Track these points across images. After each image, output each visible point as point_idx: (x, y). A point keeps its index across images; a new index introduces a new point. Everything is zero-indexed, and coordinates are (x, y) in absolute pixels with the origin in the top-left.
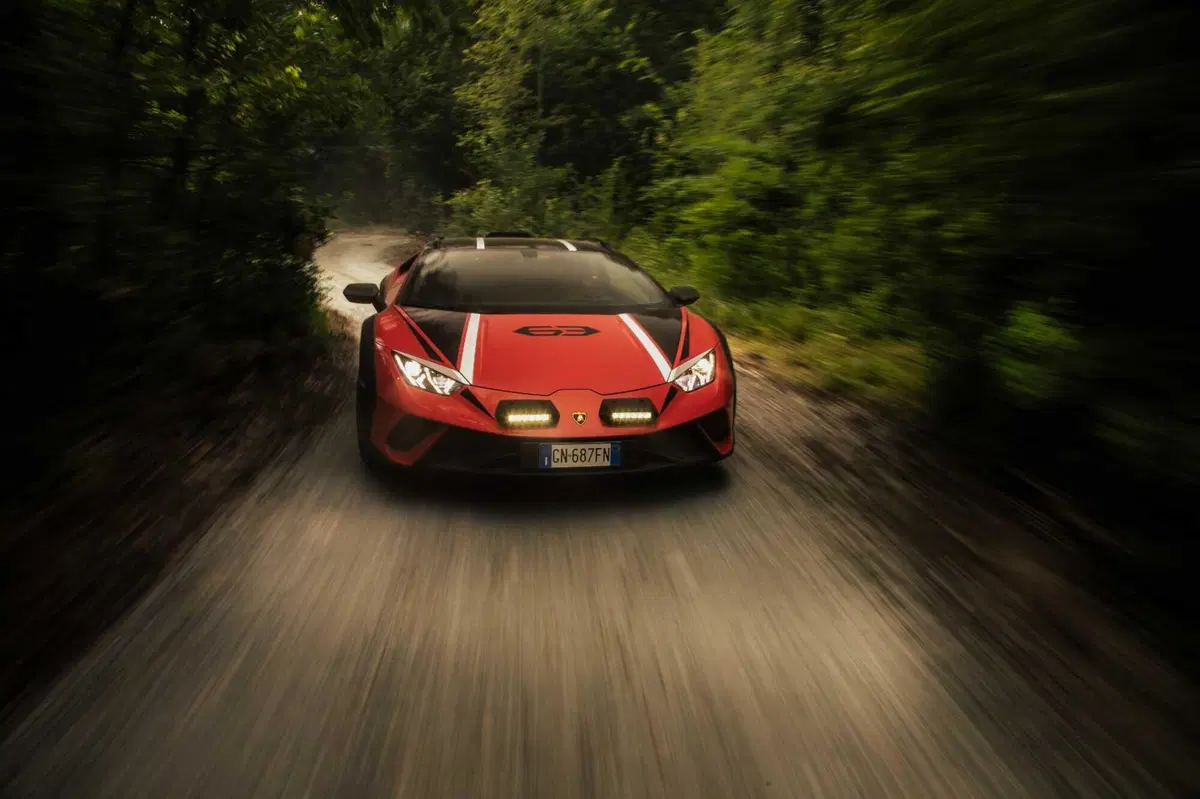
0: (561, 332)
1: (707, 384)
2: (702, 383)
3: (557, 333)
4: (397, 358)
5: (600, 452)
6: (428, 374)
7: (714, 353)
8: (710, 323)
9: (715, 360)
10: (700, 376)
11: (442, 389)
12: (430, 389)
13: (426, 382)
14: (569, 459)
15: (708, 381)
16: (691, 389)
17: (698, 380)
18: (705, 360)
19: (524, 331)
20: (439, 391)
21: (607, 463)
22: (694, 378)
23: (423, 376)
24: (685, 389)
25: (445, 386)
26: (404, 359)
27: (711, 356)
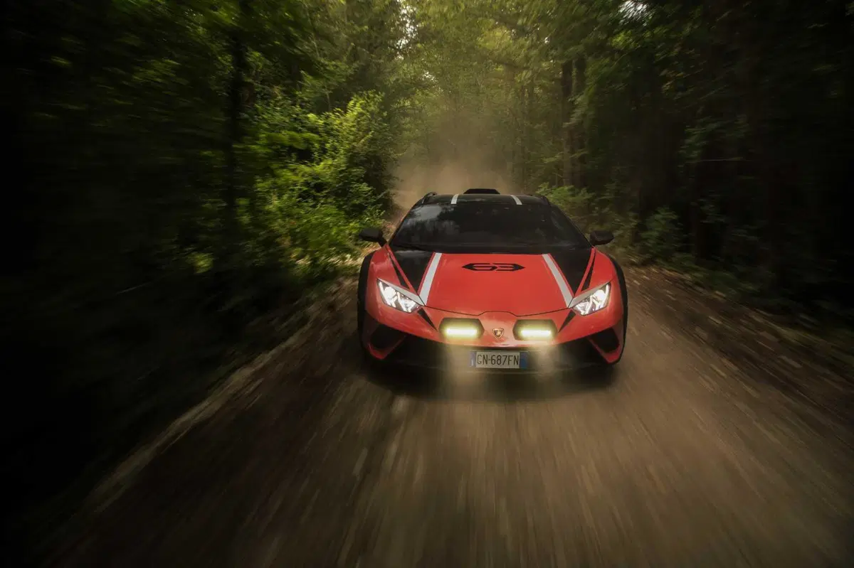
0: (496, 268)
1: (600, 310)
2: (597, 309)
3: (494, 268)
4: (380, 284)
5: (512, 358)
6: (399, 296)
7: (610, 284)
8: (611, 259)
9: (610, 290)
10: (596, 302)
11: (407, 308)
12: (399, 307)
13: (397, 303)
14: (489, 362)
15: (601, 307)
16: (587, 312)
17: (594, 305)
18: (602, 291)
19: (470, 267)
20: (405, 310)
21: (517, 367)
22: (591, 303)
23: (396, 298)
24: (582, 313)
25: (408, 305)
26: (385, 285)
27: (607, 287)
